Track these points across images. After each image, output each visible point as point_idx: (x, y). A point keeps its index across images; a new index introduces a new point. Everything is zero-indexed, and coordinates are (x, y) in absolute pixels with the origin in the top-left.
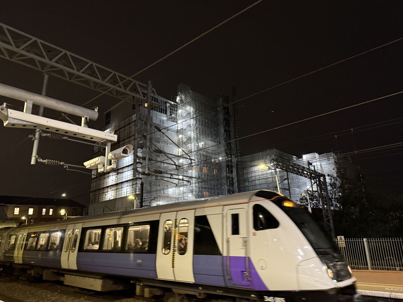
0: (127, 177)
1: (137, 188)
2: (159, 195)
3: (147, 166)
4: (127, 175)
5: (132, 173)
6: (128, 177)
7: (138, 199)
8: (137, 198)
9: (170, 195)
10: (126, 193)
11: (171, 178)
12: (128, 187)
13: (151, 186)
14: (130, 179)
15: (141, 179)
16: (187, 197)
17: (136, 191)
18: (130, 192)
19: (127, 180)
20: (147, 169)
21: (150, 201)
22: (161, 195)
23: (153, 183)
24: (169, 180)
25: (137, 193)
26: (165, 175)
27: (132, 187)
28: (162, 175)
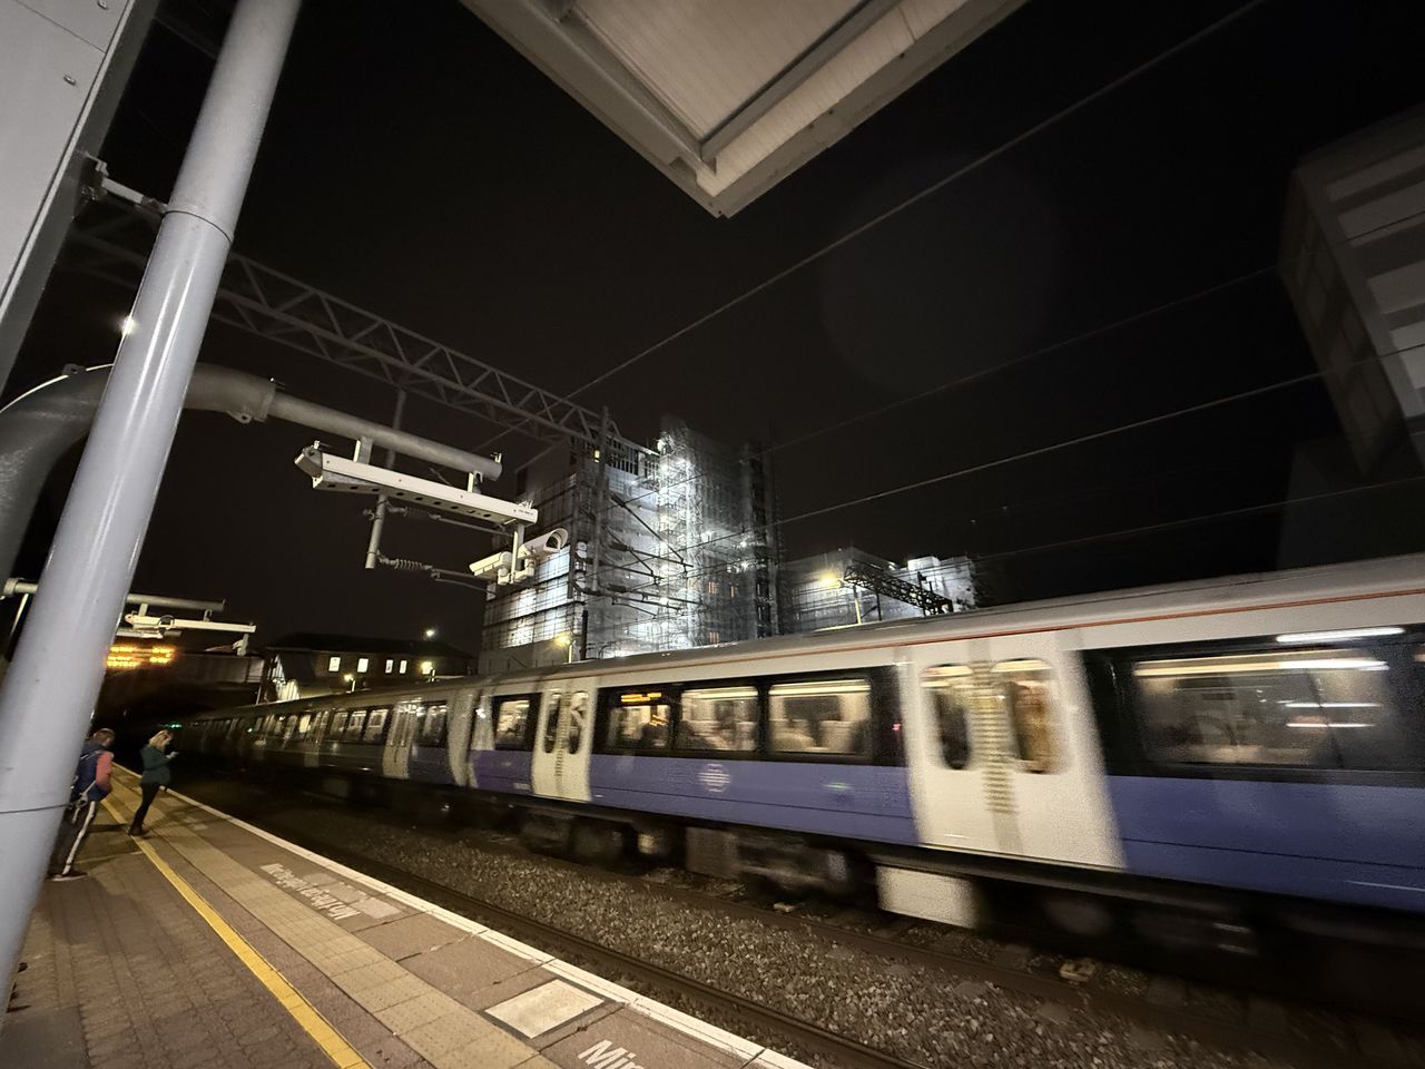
0: (555, 600)
1: (576, 623)
2: (619, 636)
3: (595, 577)
4: (555, 596)
5: (566, 591)
6: (558, 599)
7: (577, 645)
8: (575, 642)
9: (640, 638)
10: (552, 633)
11: (642, 602)
12: (558, 623)
13: (603, 620)
14: (562, 604)
15: (583, 603)
16: (676, 642)
17: (574, 629)
18: (561, 630)
19: (555, 605)
20: (595, 582)
21: (600, 648)
22: (622, 637)
23: (607, 613)
24: (640, 605)
25: (575, 631)
26: (632, 596)
27: (565, 620)
28: (625, 595)
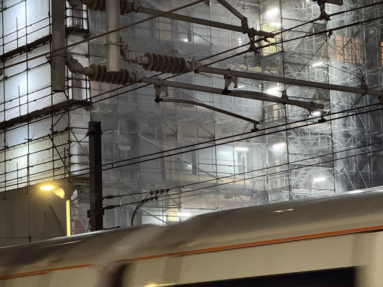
0: (24, 100)
2: (175, 178)
4: (23, 91)
6: (31, 97)
8: (76, 192)
9: (225, 181)
10: (24, 173)
12: (33, 147)
14: (40, 108)
15: (87, 105)
17: (70, 164)
18: (42, 168)
19: (24, 113)
20: (114, 52)
21: (134, 207)
27: (48, 144)
